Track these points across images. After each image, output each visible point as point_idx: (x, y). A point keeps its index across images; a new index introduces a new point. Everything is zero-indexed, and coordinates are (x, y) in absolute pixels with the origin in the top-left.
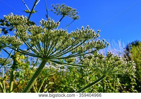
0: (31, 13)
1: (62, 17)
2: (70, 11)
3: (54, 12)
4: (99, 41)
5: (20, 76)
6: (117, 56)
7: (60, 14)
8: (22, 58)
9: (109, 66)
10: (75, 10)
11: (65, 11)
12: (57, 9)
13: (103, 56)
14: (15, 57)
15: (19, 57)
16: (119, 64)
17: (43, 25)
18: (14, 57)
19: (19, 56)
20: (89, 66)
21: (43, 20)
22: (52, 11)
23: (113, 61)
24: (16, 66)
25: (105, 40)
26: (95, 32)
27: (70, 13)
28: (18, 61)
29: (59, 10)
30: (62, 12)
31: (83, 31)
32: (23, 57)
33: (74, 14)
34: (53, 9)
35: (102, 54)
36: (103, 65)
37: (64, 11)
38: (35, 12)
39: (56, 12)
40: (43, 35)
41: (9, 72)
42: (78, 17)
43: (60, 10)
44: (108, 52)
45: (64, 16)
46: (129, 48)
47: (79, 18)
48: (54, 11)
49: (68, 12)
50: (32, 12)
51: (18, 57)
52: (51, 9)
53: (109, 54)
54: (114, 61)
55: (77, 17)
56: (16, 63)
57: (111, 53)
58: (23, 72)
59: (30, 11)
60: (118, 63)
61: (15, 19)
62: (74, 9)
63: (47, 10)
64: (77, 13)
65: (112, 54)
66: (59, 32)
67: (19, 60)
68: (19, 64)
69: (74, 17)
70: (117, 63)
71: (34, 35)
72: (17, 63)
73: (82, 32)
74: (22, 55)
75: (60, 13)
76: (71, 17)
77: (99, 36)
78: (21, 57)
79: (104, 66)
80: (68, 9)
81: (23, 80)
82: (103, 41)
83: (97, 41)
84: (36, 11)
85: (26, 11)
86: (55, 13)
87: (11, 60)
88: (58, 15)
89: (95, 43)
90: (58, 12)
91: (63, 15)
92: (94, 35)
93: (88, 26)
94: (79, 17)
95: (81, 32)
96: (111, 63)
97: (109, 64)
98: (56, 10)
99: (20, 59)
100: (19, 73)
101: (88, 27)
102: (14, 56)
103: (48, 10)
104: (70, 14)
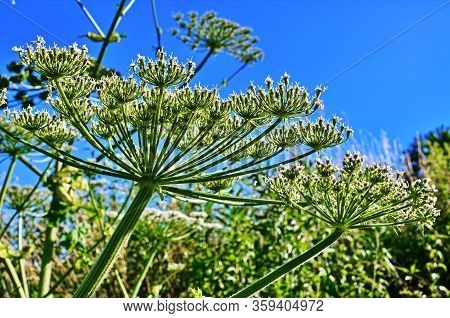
0: (106, 41)
1: (207, 53)
2: (232, 35)
3: (183, 37)
4: (321, 121)
5: (73, 245)
6: (376, 167)
7: (201, 46)
8: (79, 188)
9: (353, 202)
10: (246, 32)
11: (216, 34)
12: (189, 29)
13: (331, 168)
14: (58, 184)
15: (70, 183)
16: (385, 192)
17: (140, 75)
18: (53, 185)
19: (69, 179)
20: (289, 202)
21: (140, 57)
22: (174, 33)
23: (365, 185)
24: (61, 212)
25: (338, 119)
26: (308, 94)
27: (233, 41)
28: (67, 195)
29: (196, 33)
30: (208, 37)
31: (272, 93)
32: (81, 183)
33: (245, 43)
34: (178, 30)
35: (328, 162)
36: (332, 197)
37: (212, 34)
38: (119, 39)
39: (188, 38)
40: (140, 108)
41: (38, 230)
42: (257, 55)
43: (202, 33)
44: (347, 155)
45: (212, 52)
46: (419, 150)
47: (260, 58)
48: (182, 34)
49: (224, 38)
50: (111, 39)
51: (65, 182)
52: (172, 29)
53: (350, 160)
54: (369, 184)
55: (255, 54)
56: (61, 203)
57: (355, 157)
58: (84, 231)
59: (104, 36)
60: (382, 191)
61: (51, 56)
62: (243, 28)
63: (158, 30)
64: (254, 41)
65: (359, 158)
66: (192, 97)
67: (69, 192)
68: (71, 204)
69: (244, 53)
70: (376, 189)
71: (111, 107)
72: (64, 204)
73: (265, 94)
74: (79, 178)
75: (201, 42)
76: (235, 53)
77: (322, 107)
78: (75, 184)
79: (336, 203)
80: (225, 28)
81: (84, 258)
82: (334, 122)
83: (313, 124)
84: (121, 36)
85: (89, 34)
86: (185, 41)
87: (46, 195)
88: (194, 47)
89: (308, 128)
90: (196, 38)
91: (209, 48)
92: (305, 104)
93: (286, 75)
94: (262, 53)
95: (262, 95)
96: (360, 192)
97: (354, 195)
98: (186, 32)
99: (75, 189)
100: (70, 233)
101: (285, 79)
102: (55, 181)
103: (161, 31)
104: (232, 44)
